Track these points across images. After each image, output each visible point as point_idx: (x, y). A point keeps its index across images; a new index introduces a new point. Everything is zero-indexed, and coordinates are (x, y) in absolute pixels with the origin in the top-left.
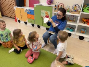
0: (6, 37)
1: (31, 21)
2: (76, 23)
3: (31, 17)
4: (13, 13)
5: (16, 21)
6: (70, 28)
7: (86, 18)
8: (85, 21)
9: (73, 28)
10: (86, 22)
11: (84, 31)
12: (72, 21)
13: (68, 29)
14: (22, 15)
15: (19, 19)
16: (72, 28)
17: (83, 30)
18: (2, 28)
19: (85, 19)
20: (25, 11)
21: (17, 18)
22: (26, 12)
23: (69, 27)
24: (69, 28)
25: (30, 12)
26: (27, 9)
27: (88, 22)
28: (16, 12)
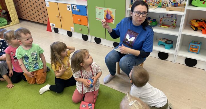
0: (35, 62)
1: (81, 30)
2: (178, 31)
3: (80, 21)
4: (44, 14)
5: (49, 29)
6: (166, 42)
7: (200, 19)
8: (196, 25)
9: (172, 42)
10: (198, 28)
11: (195, 48)
12: (169, 26)
13: (162, 45)
14: (62, 17)
15: (55, 27)
16: (170, 42)
17: (194, 45)
18: (25, 44)
19: (197, 21)
20: (68, 9)
21: (51, 24)
22: (71, 10)
23: (163, 39)
24: (163, 42)
25: (80, 11)
26: (72, 5)
27: (203, 28)
28: (48, 12)
